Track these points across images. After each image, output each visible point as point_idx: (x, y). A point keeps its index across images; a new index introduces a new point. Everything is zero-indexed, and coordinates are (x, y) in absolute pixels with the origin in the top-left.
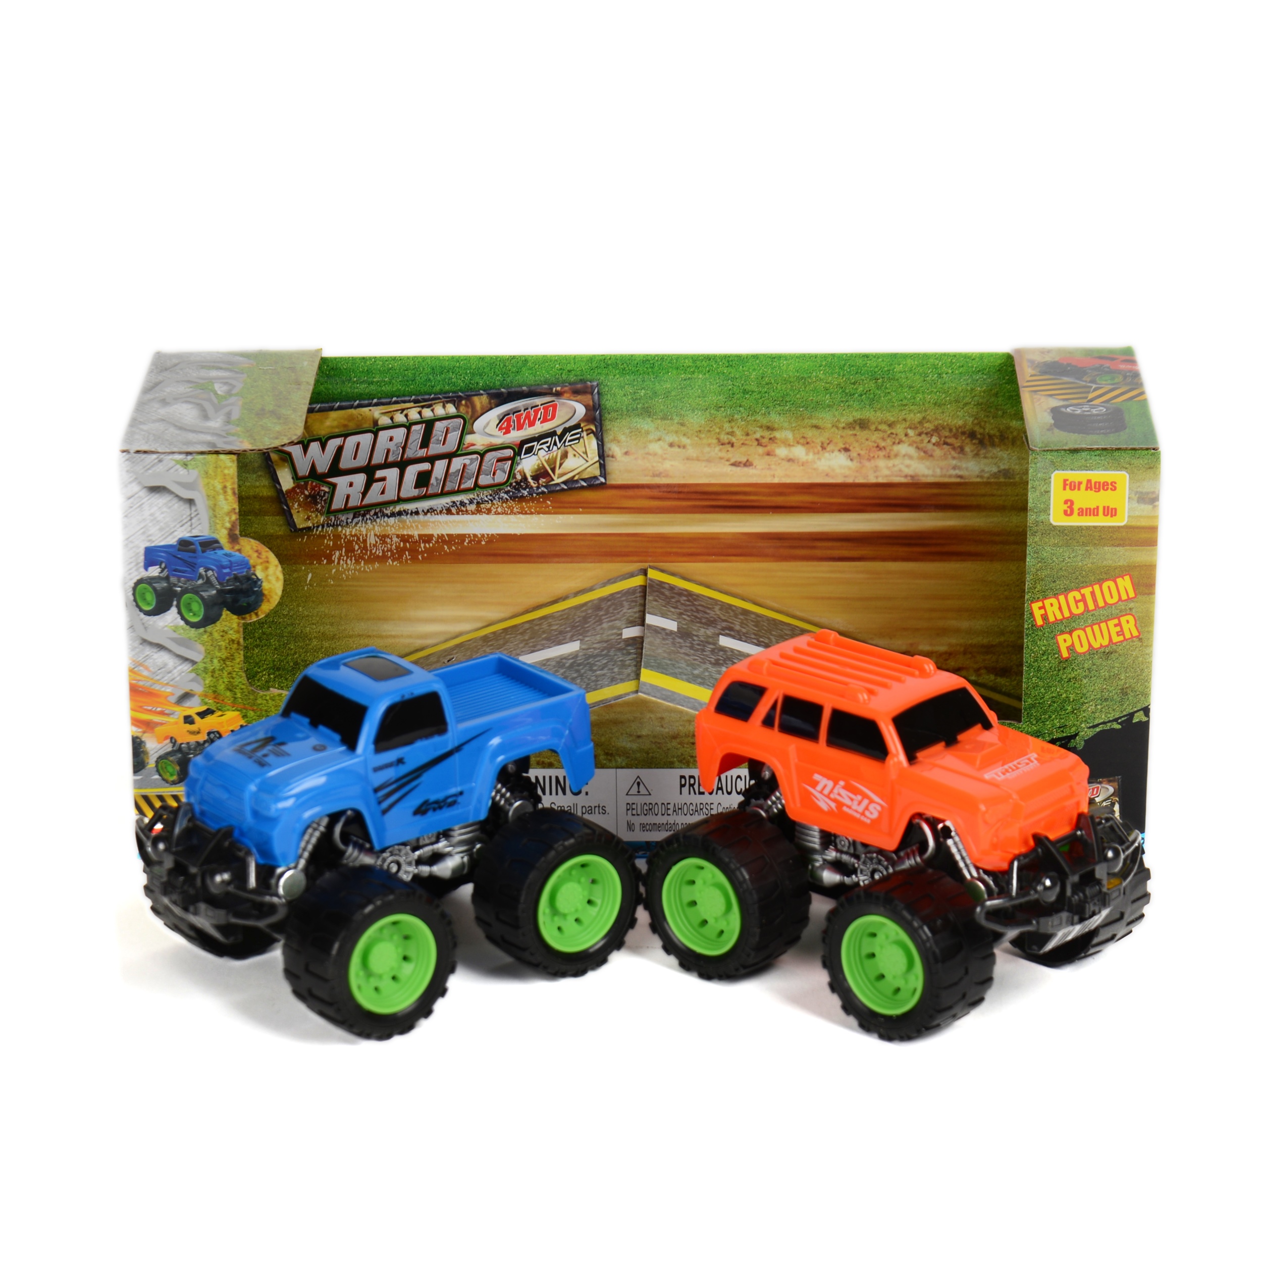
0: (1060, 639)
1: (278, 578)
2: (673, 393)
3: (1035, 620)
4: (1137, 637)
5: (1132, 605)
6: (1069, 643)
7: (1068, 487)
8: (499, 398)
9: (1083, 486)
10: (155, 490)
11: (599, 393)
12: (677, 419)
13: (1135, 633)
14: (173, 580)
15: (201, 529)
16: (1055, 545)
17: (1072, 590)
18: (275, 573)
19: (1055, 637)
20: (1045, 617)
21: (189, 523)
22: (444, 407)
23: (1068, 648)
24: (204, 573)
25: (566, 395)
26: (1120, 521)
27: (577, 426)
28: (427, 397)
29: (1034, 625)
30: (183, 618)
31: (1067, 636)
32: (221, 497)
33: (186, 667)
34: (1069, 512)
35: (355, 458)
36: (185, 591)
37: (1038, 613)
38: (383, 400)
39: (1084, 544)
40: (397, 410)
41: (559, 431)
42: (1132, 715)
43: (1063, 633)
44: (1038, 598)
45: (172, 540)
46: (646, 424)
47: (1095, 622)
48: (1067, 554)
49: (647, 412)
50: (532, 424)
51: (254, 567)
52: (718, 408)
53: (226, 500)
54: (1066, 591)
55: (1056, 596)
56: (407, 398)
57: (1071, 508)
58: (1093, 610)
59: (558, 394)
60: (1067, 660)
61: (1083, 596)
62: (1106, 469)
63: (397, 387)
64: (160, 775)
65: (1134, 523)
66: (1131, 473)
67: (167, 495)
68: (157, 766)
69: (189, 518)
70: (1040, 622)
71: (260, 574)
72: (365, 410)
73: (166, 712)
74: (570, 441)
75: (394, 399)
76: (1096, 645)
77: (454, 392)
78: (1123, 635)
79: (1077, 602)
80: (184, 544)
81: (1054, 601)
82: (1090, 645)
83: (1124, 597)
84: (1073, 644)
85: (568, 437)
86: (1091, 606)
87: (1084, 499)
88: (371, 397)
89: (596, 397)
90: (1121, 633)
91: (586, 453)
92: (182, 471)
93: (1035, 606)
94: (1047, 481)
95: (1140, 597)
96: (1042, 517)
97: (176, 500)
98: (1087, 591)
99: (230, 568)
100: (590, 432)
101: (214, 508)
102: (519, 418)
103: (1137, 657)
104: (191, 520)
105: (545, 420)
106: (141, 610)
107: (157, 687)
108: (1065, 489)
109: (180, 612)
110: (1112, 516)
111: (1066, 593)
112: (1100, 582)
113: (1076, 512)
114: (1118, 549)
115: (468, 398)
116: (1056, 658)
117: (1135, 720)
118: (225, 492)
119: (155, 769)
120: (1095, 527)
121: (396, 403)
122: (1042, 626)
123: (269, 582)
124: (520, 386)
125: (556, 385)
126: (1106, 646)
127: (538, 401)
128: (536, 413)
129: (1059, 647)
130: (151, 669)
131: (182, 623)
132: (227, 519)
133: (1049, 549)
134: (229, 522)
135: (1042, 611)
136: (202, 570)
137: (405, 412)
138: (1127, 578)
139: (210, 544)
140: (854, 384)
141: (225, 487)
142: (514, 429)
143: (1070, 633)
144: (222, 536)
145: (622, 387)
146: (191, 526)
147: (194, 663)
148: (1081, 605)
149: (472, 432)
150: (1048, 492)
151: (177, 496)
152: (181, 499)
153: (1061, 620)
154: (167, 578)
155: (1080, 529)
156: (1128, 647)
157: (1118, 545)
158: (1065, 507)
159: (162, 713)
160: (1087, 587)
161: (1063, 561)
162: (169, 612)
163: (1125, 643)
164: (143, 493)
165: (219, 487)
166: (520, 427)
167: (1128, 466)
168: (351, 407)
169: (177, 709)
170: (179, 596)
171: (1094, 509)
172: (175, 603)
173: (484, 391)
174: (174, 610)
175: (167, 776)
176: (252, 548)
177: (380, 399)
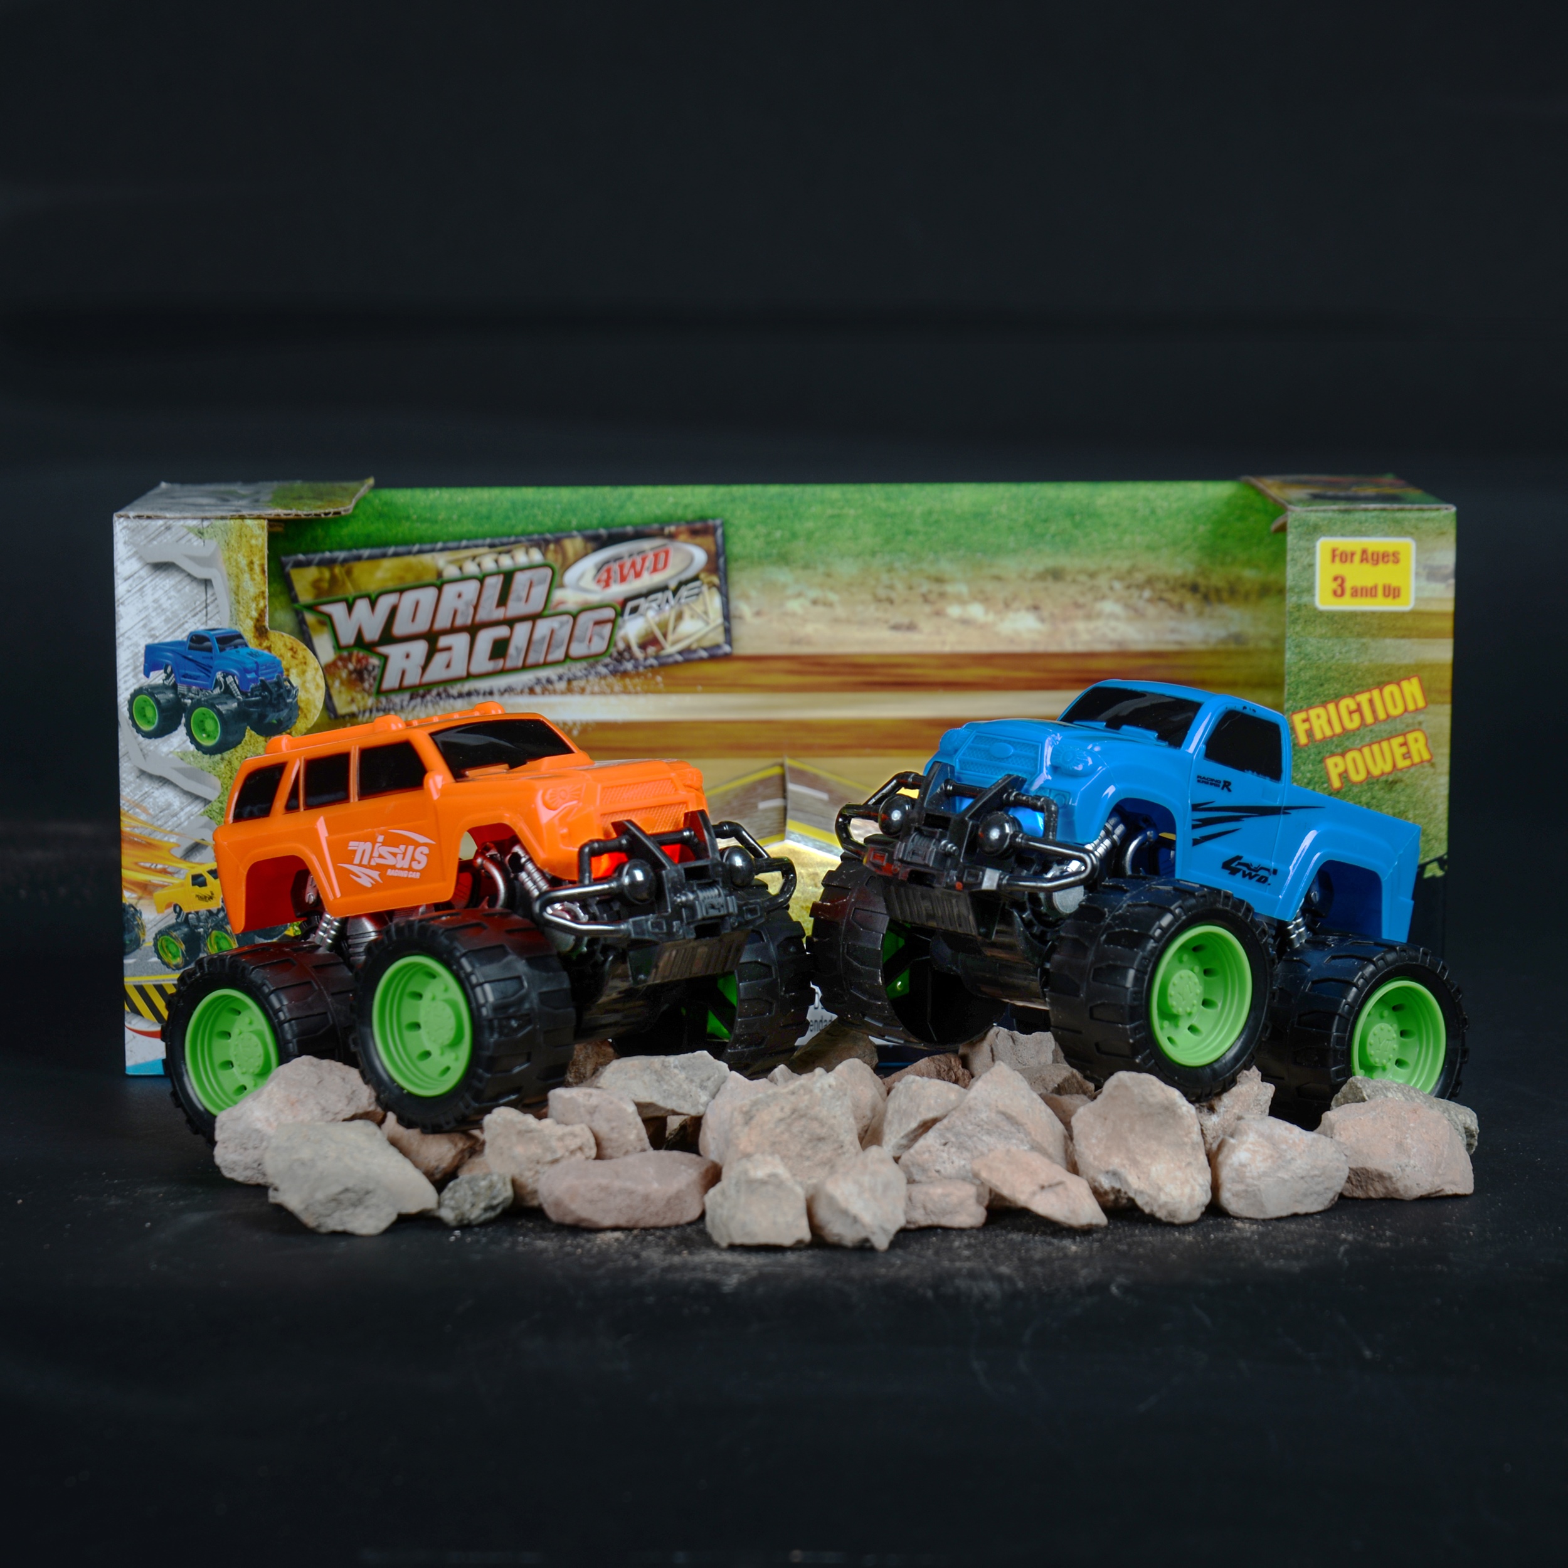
0: (1330, 762)
1: (318, 686)
2: (817, 535)
3: (1297, 737)
4: (1429, 761)
5: (1421, 718)
6: (1341, 769)
7: (1337, 559)
8: (599, 542)
9: (1357, 558)
10: (162, 567)
11: (724, 535)
12: (821, 569)
13: (1426, 756)
14: (182, 688)
15: (219, 621)
16: (1322, 636)
17: (1344, 697)
18: (314, 679)
19: (1323, 760)
20: (1310, 733)
21: (204, 612)
22: (527, 552)
23: (1340, 775)
24: (222, 680)
25: (683, 537)
26: (1404, 604)
27: (696, 578)
28: (505, 540)
29: (1296, 744)
30: (193, 740)
31: (1338, 759)
32: (247, 576)
33: (197, 808)
34: (1339, 592)
35: (413, 620)
36: (197, 704)
37: (1301, 728)
38: (451, 544)
39: (1360, 635)
40: (467, 558)
41: (673, 585)
42: (1422, 868)
43: (1333, 755)
44: (1301, 707)
45: (182, 636)
46: (782, 576)
47: (1375, 740)
48: (1337, 649)
49: (784, 559)
50: (638, 575)
51: (288, 670)
52: (873, 554)
53: (253, 579)
54: (1337, 698)
55: (1324, 705)
56: (480, 542)
57: (1342, 586)
58: (1371, 725)
59: (672, 537)
60: (1338, 791)
61: (1359, 705)
62: (1386, 535)
63: (468, 526)
64: (160, 957)
65: (1423, 607)
66: (1419, 541)
67: (176, 574)
68: (155, 945)
69: (204, 605)
70: (1303, 739)
71: (295, 680)
72: (427, 558)
73: (169, 870)
74: (687, 597)
75: (464, 543)
76: (1376, 772)
78: (1410, 757)
79: (1351, 713)
80: (197, 640)
81: (1320, 711)
82: (1368, 772)
83: (1411, 707)
84: (1346, 771)
85: (684, 592)
86: (1369, 719)
87: (1358, 574)
88: (434, 541)
89: (720, 540)
90: (1407, 755)
91: (706, 613)
92: (196, 542)
93: (1298, 718)
94: (1311, 552)
95: (1431, 707)
96: (1305, 599)
97: (187, 580)
98: (1363, 698)
99: (256, 672)
100: (711, 585)
101: (237, 591)
102: (621, 567)
103: (1428, 789)
104: (206, 607)
105: (655, 570)
106: (139, 730)
107: (158, 836)
108: (1333, 560)
109: (190, 733)
110: (1394, 597)
111: (1336, 700)
112: (1380, 686)
113: (1348, 592)
114: (1402, 641)
115: (558, 541)
116: (1325, 789)
117: (1427, 874)
118: (251, 569)
119: (153, 949)
120: (1373, 613)
121: (467, 547)
122: (1306, 745)
123: (307, 690)
124: (624, 525)
125: (669, 523)
126: (1390, 773)
127: (646, 545)
128: (644, 560)
129: (1327, 773)
130: (151, 811)
131: (192, 747)
132: (254, 605)
133: (1313, 641)
134: (256, 610)
135: (1306, 726)
136: (219, 675)
137: (477, 560)
138: (1415, 681)
139: (230, 640)
141: (252, 563)
142: (615, 581)
143: (1343, 755)
144: (247, 629)
145: (752, 527)
146: (207, 615)
147: (206, 802)
148: (1356, 716)
149: (562, 586)
150: (1311, 566)
151: (189, 575)
152: (193, 578)
153: (1331, 737)
154: (174, 687)
155: (1353, 615)
156: (1417, 774)
157: (1403, 637)
158: (1335, 585)
159: (164, 872)
160: (1363, 692)
161: (1333, 657)
162: (176, 732)
163: (1413, 770)
164: (143, 573)
165: (244, 562)
166: (623, 579)
167: (1413, 530)
168: (409, 553)
169: (183, 865)
170: (189, 711)
171: (1371, 589)
172: (183, 720)
174: (182, 730)
175: (168, 958)
176: (285, 645)
177: (445, 542)
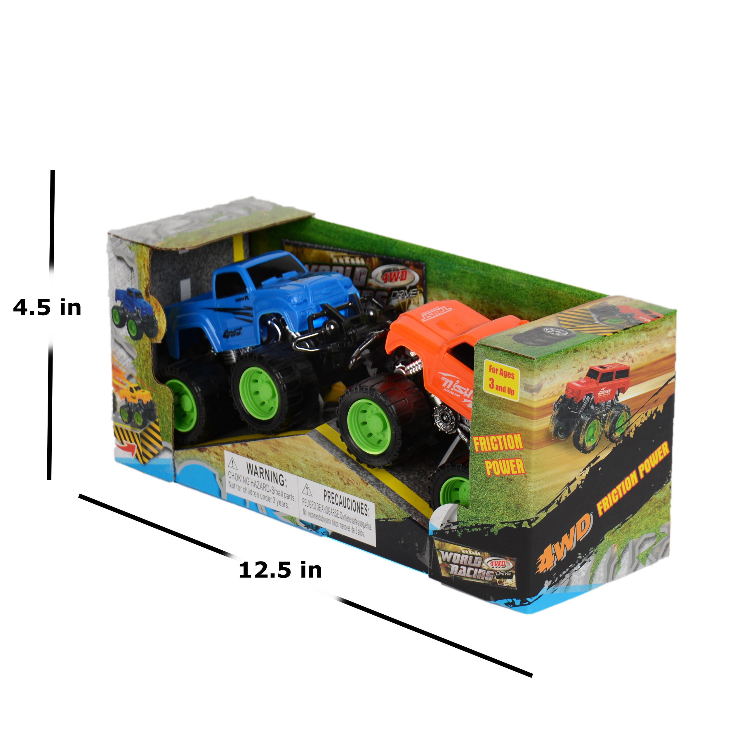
0: (487, 463)
1: (163, 322)
2: (458, 279)
3: (474, 448)
4: (524, 474)
5: (521, 453)
6: (491, 467)
7: (491, 370)
8: (384, 261)
9: (499, 372)
10: (120, 258)
11: (425, 269)
12: (458, 295)
13: (523, 472)
14: (126, 310)
15: (134, 285)
16: (485, 404)
17: (492, 435)
18: (162, 319)
19: (484, 461)
20: (479, 446)
21: (131, 281)
22: (360, 259)
23: (490, 470)
24: (136, 310)
25: (412, 267)
26: (515, 399)
28: (353, 252)
29: (474, 451)
30: (129, 333)
31: (489, 462)
32: (143, 270)
33: (130, 360)
34: (491, 386)
36: (130, 318)
37: (476, 444)
38: (336, 249)
39: (498, 408)
40: (340, 256)
41: (408, 287)
42: (521, 522)
43: (488, 460)
44: (476, 435)
45: (125, 288)
46: (445, 294)
47: (503, 458)
48: (490, 412)
49: (446, 287)
50: (396, 280)
51: (155, 313)
52: (477, 293)
53: (145, 272)
54: (490, 435)
55: (485, 436)
56: (344, 250)
57: (493, 383)
58: (502, 450)
59: (408, 266)
60: (489, 477)
61: (497, 440)
62: (509, 365)
63: (340, 242)
64: (121, 417)
65: (522, 402)
66: (521, 371)
67: (123, 262)
68: (120, 412)
69: (131, 278)
70: (477, 450)
71: (157, 318)
72: (327, 252)
73: (124, 383)
74: (412, 294)
75: (339, 249)
76: (504, 473)
77: (364, 252)
78: (517, 470)
79: (495, 443)
80: (129, 291)
81: (483, 438)
82: (501, 472)
83: (518, 447)
84: (492, 469)
85: (411, 292)
86: (502, 448)
87: (500, 380)
88: (330, 246)
89: (424, 272)
90: (516, 469)
91: (418, 303)
92: (129, 251)
93: (475, 439)
94: (482, 363)
95: (525, 450)
96: (479, 386)
97: (126, 267)
98: (499, 437)
99: (146, 310)
100: (421, 292)
101: (140, 275)
102: (391, 274)
103: (524, 487)
104: (132, 279)
105: (402, 279)
106: (115, 323)
107: (120, 368)
108: (490, 371)
109: (128, 329)
110: (512, 395)
111: (489, 435)
112: (506, 434)
113: (495, 387)
114: (514, 416)
115: (370, 257)
116: (485, 474)
117: (523, 526)
118: (144, 267)
119: (119, 413)
120: (504, 399)
121: (340, 251)
122: (478, 452)
123: (160, 323)
124: (392, 256)
125: (407, 260)
126: (509, 475)
127: (400, 267)
128: (398, 273)
129: (486, 468)
130: (118, 357)
131: (129, 335)
132: (145, 283)
133: (482, 406)
134: (146, 284)
135: (478, 444)
136: (136, 308)
137: (344, 258)
138: (519, 435)
139: (138, 295)
140: (539, 296)
141: (144, 265)
142: (388, 281)
143: (491, 461)
144: (143, 291)
145: (435, 269)
146: (132, 282)
147: (133, 359)
148: (496, 445)
149: (371, 277)
150: (482, 371)
151: (127, 264)
152: (128, 266)
153: (487, 452)
154: (123, 309)
155: (496, 398)
156: (519, 479)
157: (515, 414)
158: (490, 382)
159: (122, 383)
160: (499, 435)
161: (488, 415)
162: (124, 327)
163: (518, 476)
164: (115, 259)
165: (142, 264)
166: (391, 281)
167: (520, 366)
168: (321, 249)
169: (127, 382)
170: (128, 320)
171: (503, 388)
172: (126, 323)
173: (377, 254)
174: (126, 327)
175: (124, 419)
176: (154, 302)
177: (333, 247)
